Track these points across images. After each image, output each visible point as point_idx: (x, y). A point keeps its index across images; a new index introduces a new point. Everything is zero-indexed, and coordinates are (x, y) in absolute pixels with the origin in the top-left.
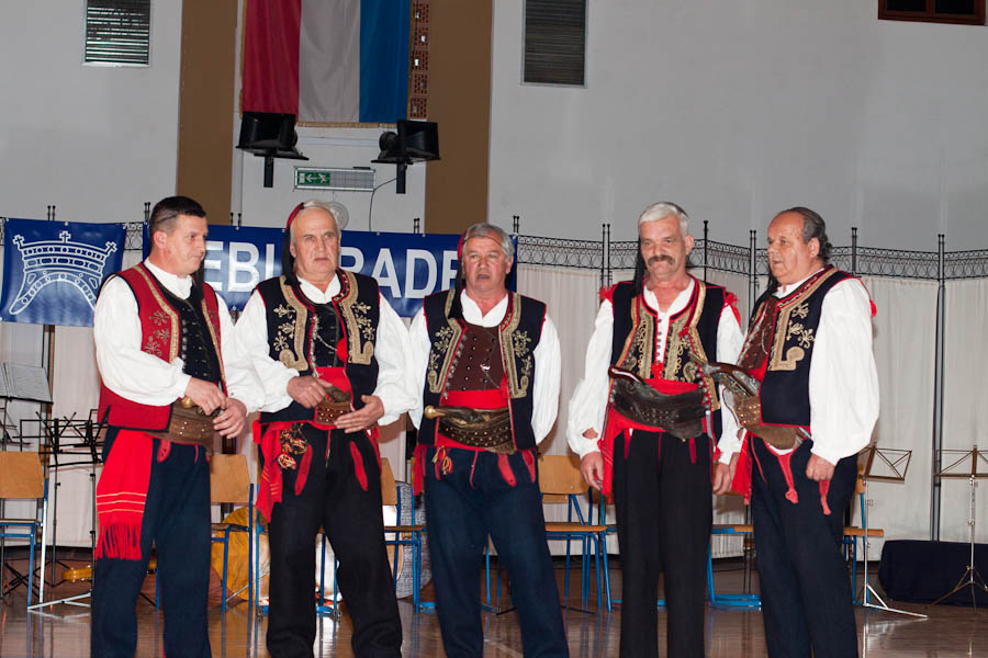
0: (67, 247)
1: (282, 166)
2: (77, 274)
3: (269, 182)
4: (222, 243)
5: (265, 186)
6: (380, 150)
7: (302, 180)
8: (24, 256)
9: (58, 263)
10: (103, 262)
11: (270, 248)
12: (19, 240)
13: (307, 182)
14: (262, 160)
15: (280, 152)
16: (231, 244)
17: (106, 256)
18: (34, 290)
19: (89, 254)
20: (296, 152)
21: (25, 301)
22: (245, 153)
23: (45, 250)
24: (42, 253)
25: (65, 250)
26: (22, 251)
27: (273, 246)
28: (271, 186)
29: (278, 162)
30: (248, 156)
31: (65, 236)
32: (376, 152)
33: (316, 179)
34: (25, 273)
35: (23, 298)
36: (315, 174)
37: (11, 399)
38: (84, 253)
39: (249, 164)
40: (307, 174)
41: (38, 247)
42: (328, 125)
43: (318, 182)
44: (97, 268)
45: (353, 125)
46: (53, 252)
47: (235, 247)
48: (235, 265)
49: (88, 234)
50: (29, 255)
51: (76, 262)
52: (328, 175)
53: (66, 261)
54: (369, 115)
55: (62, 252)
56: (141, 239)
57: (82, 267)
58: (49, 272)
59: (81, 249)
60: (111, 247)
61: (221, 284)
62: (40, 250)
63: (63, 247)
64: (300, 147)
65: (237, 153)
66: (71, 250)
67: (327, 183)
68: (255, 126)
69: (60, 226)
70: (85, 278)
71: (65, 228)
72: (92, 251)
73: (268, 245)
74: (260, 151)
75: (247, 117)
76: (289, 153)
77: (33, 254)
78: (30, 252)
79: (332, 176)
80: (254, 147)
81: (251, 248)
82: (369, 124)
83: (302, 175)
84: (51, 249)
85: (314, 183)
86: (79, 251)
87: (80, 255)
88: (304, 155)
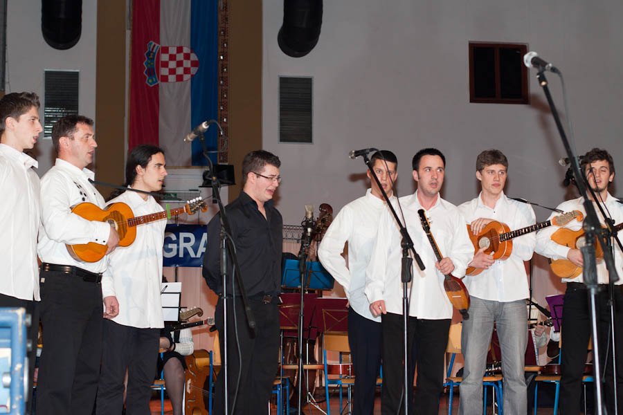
6: (203, 181)
32: (201, 181)
42: (175, 168)
45: (188, 167)
52: (175, 194)
79: (178, 195)
82: (197, 167)
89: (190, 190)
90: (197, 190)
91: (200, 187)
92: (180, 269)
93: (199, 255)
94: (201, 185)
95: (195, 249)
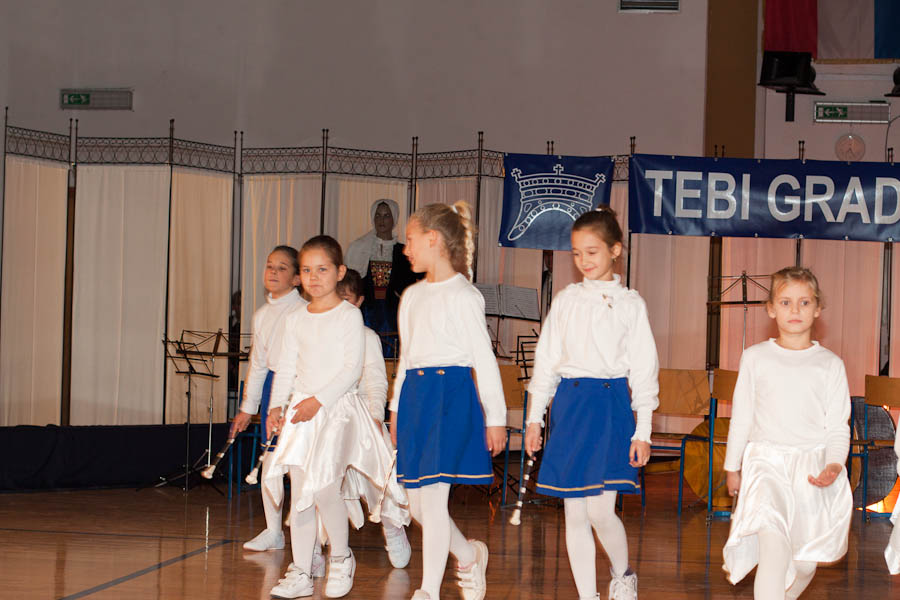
0: (560, 179)
1: (802, 101)
2: (569, 203)
3: (790, 116)
4: (701, 173)
5: (787, 120)
6: (893, 85)
7: (821, 114)
8: (521, 187)
9: (551, 194)
10: (593, 192)
11: (746, 178)
12: (516, 173)
13: (825, 117)
14: (783, 96)
15: (798, 89)
16: (710, 174)
17: (595, 187)
18: (533, 218)
19: (580, 185)
20: (815, 87)
21: (522, 228)
22: (768, 90)
23: (540, 181)
24: (537, 184)
25: (558, 181)
26: (520, 182)
27: (749, 175)
28: (793, 120)
29: (798, 97)
30: (771, 94)
31: (558, 168)
32: (890, 86)
33: (833, 113)
34: (522, 203)
35: (520, 226)
36: (833, 108)
37: (503, 317)
38: (576, 184)
39: (772, 101)
40: (825, 108)
41: (535, 179)
42: (845, 62)
43: (835, 116)
44: (586, 198)
45: (868, 61)
46: (548, 184)
47: (714, 178)
48: (713, 194)
49: (580, 167)
50: (526, 186)
51: (569, 193)
52: (845, 109)
53: (559, 192)
54: (883, 51)
55: (556, 184)
56: (627, 171)
57: (574, 197)
58: (544, 201)
59: (573, 180)
60: (601, 178)
61: (700, 211)
62: (535, 182)
63: (556, 179)
64: (818, 83)
65: (760, 90)
66: (564, 182)
67: (845, 117)
68: (775, 65)
69: (554, 160)
70: (577, 207)
71: (558, 162)
72: (581, 182)
73: (744, 175)
74: (780, 88)
75: (768, 56)
76: (806, 89)
77: (529, 185)
78: (527, 183)
79: (849, 110)
80: (775, 85)
81: (729, 178)
82: (884, 60)
83: (820, 109)
84: (546, 181)
85: (832, 116)
86: (571, 183)
87: (572, 185)
88: (821, 90)
89: (872, 102)
90: (884, 102)
91: (887, 95)
92: (807, 243)
93: (841, 218)
94: (890, 92)
95: (835, 207)
